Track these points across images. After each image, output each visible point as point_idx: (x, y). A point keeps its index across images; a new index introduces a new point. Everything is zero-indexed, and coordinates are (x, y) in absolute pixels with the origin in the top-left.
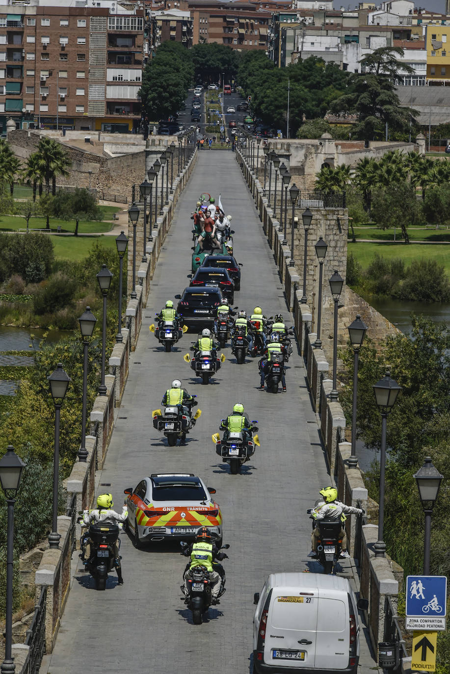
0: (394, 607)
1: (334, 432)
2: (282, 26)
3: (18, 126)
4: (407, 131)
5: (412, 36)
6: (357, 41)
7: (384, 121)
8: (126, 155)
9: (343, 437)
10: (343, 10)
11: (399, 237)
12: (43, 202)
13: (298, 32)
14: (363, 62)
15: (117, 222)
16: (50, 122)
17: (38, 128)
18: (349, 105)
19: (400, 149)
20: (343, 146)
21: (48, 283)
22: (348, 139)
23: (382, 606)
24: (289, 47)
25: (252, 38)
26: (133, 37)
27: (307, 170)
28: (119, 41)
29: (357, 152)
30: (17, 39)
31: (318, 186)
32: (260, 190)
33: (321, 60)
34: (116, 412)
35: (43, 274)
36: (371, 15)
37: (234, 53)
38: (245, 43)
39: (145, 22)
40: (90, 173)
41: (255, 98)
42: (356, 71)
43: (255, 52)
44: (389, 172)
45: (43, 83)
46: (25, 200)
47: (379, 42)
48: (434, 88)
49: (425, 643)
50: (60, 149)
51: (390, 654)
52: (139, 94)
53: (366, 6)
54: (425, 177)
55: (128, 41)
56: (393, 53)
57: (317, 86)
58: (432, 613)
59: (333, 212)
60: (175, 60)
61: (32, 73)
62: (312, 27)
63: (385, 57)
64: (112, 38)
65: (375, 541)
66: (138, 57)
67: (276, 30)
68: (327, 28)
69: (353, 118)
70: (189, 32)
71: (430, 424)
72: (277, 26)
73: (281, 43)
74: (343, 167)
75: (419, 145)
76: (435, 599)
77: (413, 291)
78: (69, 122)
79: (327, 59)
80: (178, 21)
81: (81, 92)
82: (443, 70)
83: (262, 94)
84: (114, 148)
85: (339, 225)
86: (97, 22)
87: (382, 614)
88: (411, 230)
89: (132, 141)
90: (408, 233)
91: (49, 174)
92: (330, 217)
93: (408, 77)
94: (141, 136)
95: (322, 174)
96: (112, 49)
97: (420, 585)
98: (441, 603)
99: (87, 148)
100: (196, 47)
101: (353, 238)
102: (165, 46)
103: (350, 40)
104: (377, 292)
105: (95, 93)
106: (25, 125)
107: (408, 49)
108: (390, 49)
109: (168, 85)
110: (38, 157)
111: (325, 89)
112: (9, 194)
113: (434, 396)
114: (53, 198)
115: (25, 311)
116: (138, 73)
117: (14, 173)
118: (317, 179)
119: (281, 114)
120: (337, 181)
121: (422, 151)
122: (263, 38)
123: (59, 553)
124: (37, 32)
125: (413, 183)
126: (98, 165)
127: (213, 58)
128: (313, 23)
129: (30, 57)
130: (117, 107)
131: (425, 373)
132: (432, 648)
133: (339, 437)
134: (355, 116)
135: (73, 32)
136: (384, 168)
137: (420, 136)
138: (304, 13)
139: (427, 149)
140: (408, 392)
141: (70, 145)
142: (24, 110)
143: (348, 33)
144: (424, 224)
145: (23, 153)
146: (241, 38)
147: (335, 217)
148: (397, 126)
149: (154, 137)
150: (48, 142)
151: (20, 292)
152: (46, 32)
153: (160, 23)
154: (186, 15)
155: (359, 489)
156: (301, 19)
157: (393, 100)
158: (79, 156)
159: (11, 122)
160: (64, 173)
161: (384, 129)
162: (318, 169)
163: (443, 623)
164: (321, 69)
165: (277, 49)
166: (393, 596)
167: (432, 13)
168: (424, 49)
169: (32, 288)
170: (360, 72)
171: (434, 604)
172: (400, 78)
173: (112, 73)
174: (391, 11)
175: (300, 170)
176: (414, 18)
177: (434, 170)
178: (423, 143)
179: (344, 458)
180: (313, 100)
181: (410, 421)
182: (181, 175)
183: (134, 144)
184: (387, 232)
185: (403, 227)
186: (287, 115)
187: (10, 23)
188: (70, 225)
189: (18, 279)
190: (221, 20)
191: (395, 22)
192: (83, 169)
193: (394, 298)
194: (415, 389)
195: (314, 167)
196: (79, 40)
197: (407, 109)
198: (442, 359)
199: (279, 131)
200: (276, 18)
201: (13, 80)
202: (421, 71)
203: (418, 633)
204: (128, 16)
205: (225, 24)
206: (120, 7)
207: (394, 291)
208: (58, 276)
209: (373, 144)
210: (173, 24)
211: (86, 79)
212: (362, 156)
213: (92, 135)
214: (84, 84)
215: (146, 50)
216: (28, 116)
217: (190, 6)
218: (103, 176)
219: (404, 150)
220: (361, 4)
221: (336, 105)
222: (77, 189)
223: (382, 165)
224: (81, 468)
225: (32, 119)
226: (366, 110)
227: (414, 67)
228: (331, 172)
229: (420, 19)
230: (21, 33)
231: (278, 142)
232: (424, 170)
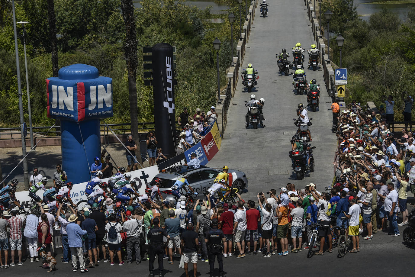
0: (333, 78)
1: (315, 28)
9: (318, 29)
23: (330, 78)
34: (251, 26)
49: (341, 89)
51: (332, 92)
58: (343, 79)
65: (327, 59)
71: (346, 24)
76: (344, 75)
87: (330, 81)
97: (339, 71)
98: (345, 76)
113: (347, 16)
123: (234, 68)
131: (344, 9)
132: (343, 90)
133: (317, 29)
140: (339, 15)
155: (323, 44)
163: (346, 82)
166: (333, 75)
171: (343, 77)
179: (318, 36)
181: (340, 24)
194: (341, 14)
198: (349, 5)
203: (339, 85)
224: (240, 43)
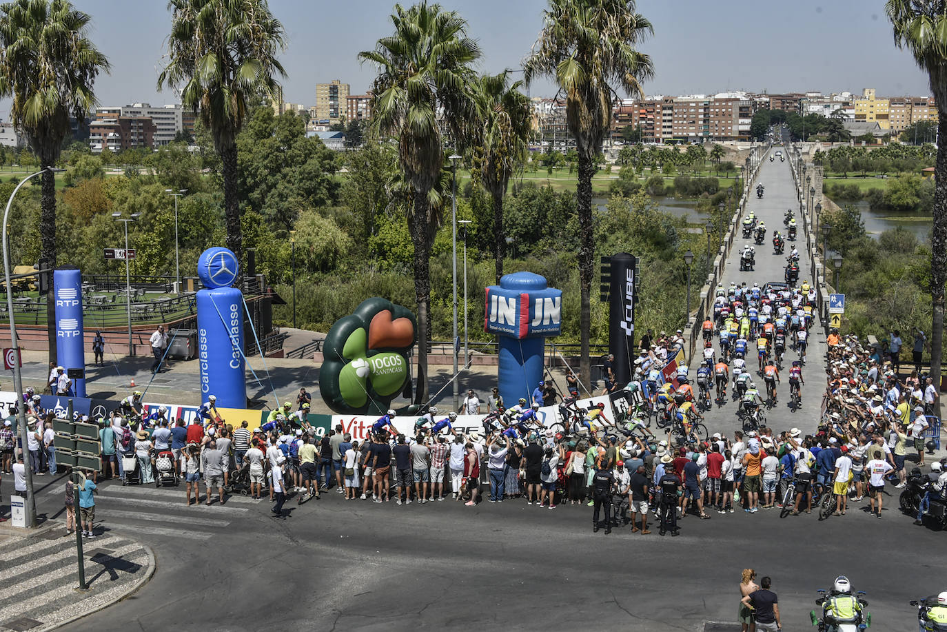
0: (827, 305)
1: (811, 244)
3: (707, 140)
4: (847, 138)
5: (850, 104)
6: (829, 107)
7: (839, 135)
8: (745, 149)
10: (824, 96)
11: (843, 176)
12: (716, 167)
13: (808, 104)
14: (832, 114)
16: (718, 138)
17: (714, 141)
18: (825, 130)
19: (844, 145)
20: (824, 144)
21: (717, 194)
22: (826, 142)
23: (824, 305)
24: (805, 110)
25: (792, 107)
26: (748, 108)
27: (810, 153)
28: (743, 110)
29: (828, 146)
30: (707, 110)
31: (814, 158)
32: (791, 160)
33: (816, 114)
34: (734, 238)
35: (715, 191)
36: (834, 97)
37: (785, 112)
38: (789, 109)
39: (753, 103)
40: (732, 156)
41: (792, 128)
43: (793, 112)
44: (840, 153)
45: (716, 125)
46: (710, 166)
47: (837, 107)
48: (857, 123)
49: (836, 318)
50: (722, 148)
51: (825, 321)
52: (750, 128)
53: (833, 94)
54: (853, 154)
55: (746, 109)
56: (842, 111)
57: (815, 123)
58: (839, 307)
59: (818, 168)
60: (763, 115)
61: (712, 122)
62: (813, 102)
63: (839, 112)
64: (741, 109)
65: (822, 282)
66: (750, 115)
68: (818, 102)
69: (827, 134)
70: (769, 105)
71: (851, 242)
72: (801, 103)
73: (802, 108)
74: (823, 152)
75: (851, 143)
76: (840, 302)
77: (848, 195)
78: (725, 138)
79: (818, 113)
80: (765, 102)
81: (730, 128)
82: (861, 116)
83: (794, 127)
84: (741, 147)
85: (820, 172)
86: (735, 103)
87: (824, 308)
88: (848, 173)
89: (747, 144)
91: (718, 157)
92: (816, 169)
93: (848, 119)
94: (750, 142)
95: (816, 154)
96: (741, 112)
97: (835, 297)
98: (842, 303)
99: (732, 148)
100: (771, 111)
101: (826, 176)
102: (760, 111)
103: (827, 106)
104: (835, 196)
105: (735, 128)
106: (710, 140)
107: (848, 109)
108: (841, 109)
109: (761, 124)
110: (714, 151)
111: (817, 124)
112: (704, 164)
113: (852, 232)
114: (719, 165)
115: (708, 204)
116: (750, 120)
117: (705, 157)
118: (814, 156)
119: (801, 133)
120: (821, 157)
121: (853, 145)
122: (796, 107)
124: (715, 107)
125: (849, 157)
126: (735, 153)
127: (778, 114)
129: (712, 116)
130: (743, 133)
131: (849, 224)
132: (838, 319)
133: (813, 246)
135: (727, 107)
136: (838, 152)
137: (852, 140)
138: (810, 98)
140: (843, 231)
141: (725, 146)
142: (710, 135)
143: (826, 104)
144: (853, 171)
145: (709, 150)
146: (788, 107)
148: (843, 137)
149: (755, 143)
150: (718, 145)
151: (707, 198)
152: (717, 107)
153: (758, 103)
154: (768, 99)
155: (818, 264)
156: (809, 100)
157: (842, 127)
158: (729, 150)
159: (705, 139)
160: (723, 156)
161: (839, 138)
163: (843, 311)
164: (816, 117)
165: (800, 110)
166: (827, 301)
167: (857, 96)
168: (854, 109)
169: (712, 196)
170: (830, 118)
171: (840, 304)
172: (845, 120)
173: (741, 121)
174: (842, 96)
175: (808, 153)
176: (850, 98)
177: (856, 152)
178: (853, 142)
179: (814, 253)
180: (813, 128)
181: (843, 241)
183: (748, 146)
184: (839, 174)
185: (845, 172)
186: (804, 134)
187: (705, 105)
188: (725, 174)
189: (706, 193)
190: (780, 101)
191: (843, 100)
192: (730, 155)
193: (841, 198)
194: (846, 230)
195: (813, 152)
196: (729, 110)
197: (847, 130)
198: (856, 219)
199: (800, 140)
200: (800, 100)
201: (706, 124)
202: (852, 117)
203: (833, 314)
204: (747, 101)
205: (782, 102)
206: (744, 98)
207: (841, 195)
209: (834, 143)
210: (763, 103)
211: (731, 123)
212: (830, 148)
213: (734, 142)
214: (731, 125)
215: (753, 112)
216: (711, 137)
217: (769, 96)
218: (737, 157)
219: (846, 145)
221: (821, 130)
222: (728, 162)
224: (719, 257)
226: (832, 131)
227: (850, 115)
228: (819, 154)
229: (853, 98)
230: (709, 108)
231: (798, 144)
232: (853, 152)
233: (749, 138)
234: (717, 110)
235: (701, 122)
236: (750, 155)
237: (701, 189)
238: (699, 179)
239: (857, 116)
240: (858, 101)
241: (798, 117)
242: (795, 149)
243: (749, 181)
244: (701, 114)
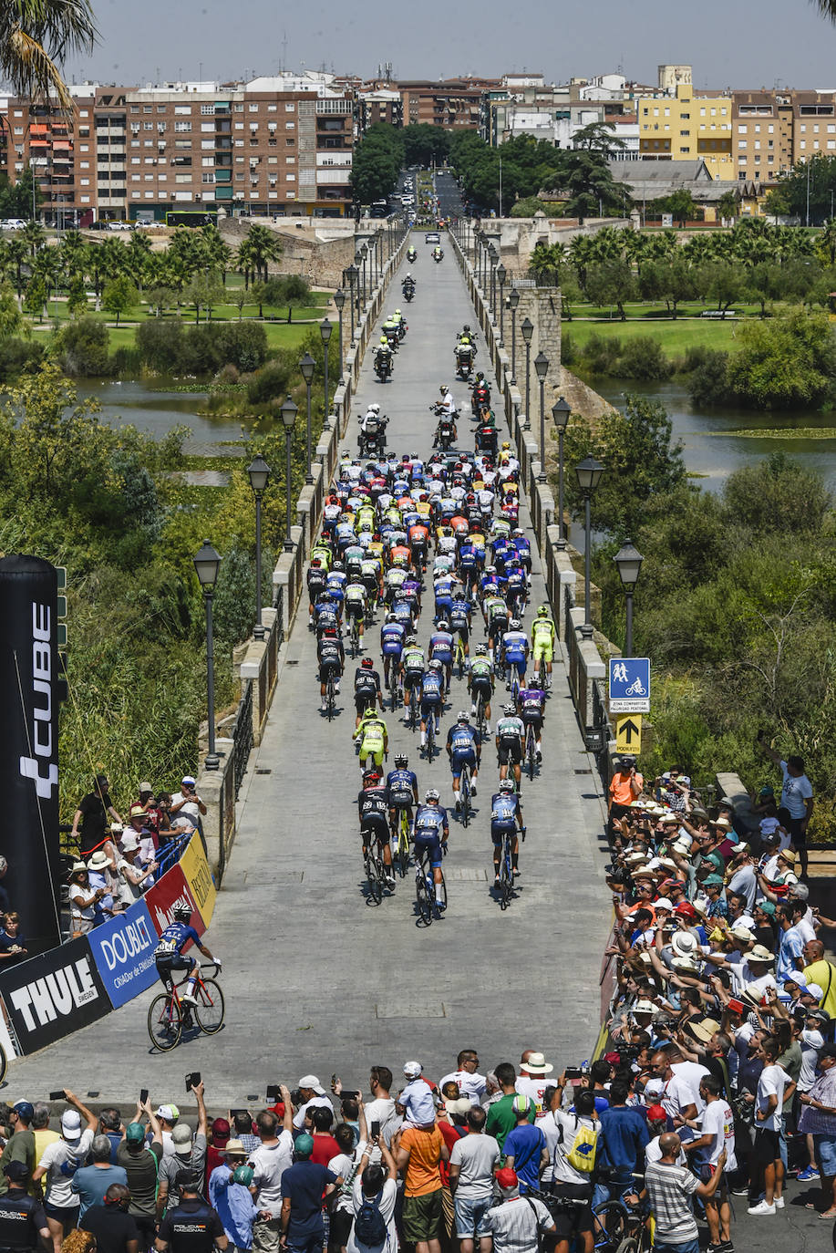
1: (543, 516)
2: (492, 104)
3: (229, 214)
4: (621, 207)
5: (624, 110)
6: (569, 117)
7: (598, 197)
8: (339, 240)
9: (552, 520)
10: (553, 86)
11: (615, 315)
12: (255, 291)
13: (508, 109)
14: (576, 139)
15: (330, 308)
16: (260, 209)
17: (249, 215)
18: (561, 183)
19: (614, 226)
20: (556, 223)
21: (261, 372)
22: (562, 216)
23: (590, 690)
24: (500, 125)
25: (464, 117)
26: (341, 120)
27: (521, 250)
28: (329, 125)
29: (570, 229)
30: (225, 126)
31: (532, 265)
32: (471, 271)
33: (532, 138)
35: (256, 363)
36: (582, 90)
37: (445, 133)
38: (457, 122)
39: (354, 105)
40: (302, 259)
41: (468, 178)
42: (569, 147)
43: (467, 132)
44: (603, 248)
45: (253, 170)
46: (237, 289)
47: (591, 117)
48: (646, 162)
49: (629, 727)
50: (271, 236)
51: (596, 737)
52: (350, 177)
53: (577, 81)
54: (640, 253)
55: (337, 125)
56: (604, 128)
57: (531, 164)
58: (636, 695)
59: (545, 291)
60: (385, 141)
61: (242, 160)
62: (523, 104)
63: (597, 133)
64: (321, 122)
65: (582, 624)
66: (348, 140)
67: (487, 108)
68: (538, 105)
69: (566, 195)
70: (400, 113)
72: (488, 105)
73: (492, 121)
74: (557, 245)
75: (634, 221)
76: (639, 681)
77: (631, 369)
78: (280, 208)
79: (539, 136)
80: (387, 103)
81: (290, 178)
82: (656, 144)
83: (473, 174)
84: (326, 234)
85: (552, 304)
86: (305, 106)
87: (590, 697)
88: (628, 306)
89: (344, 226)
90: (625, 310)
91: (261, 262)
92: (543, 296)
93: (621, 152)
94: (353, 220)
95: (536, 253)
96: (322, 133)
98: (644, 685)
99: (299, 234)
100: (407, 128)
101: (567, 316)
102: (375, 128)
103: (562, 116)
104: (594, 372)
105: (306, 178)
106: (236, 212)
107: (620, 123)
108: (602, 124)
109: (379, 168)
110: (248, 246)
111: (538, 167)
112: (221, 283)
113: (650, 475)
114: (265, 286)
115: (239, 401)
116: (348, 156)
117: (225, 262)
118: (531, 258)
119: (494, 193)
120: (552, 260)
121: (637, 226)
122: (474, 117)
124: (246, 118)
125: (628, 260)
126: (310, 251)
127: (425, 138)
128: (524, 100)
129: (239, 144)
130: (328, 192)
131: (640, 452)
132: (636, 731)
133: (547, 519)
134: (568, 193)
136: (599, 245)
137: (635, 211)
138: (514, 91)
139: (642, 224)
141: (281, 232)
142: (234, 198)
143: (559, 109)
144: (641, 301)
145: (234, 241)
146: (452, 117)
147: (548, 297)
148: (610, 203)
149: (365, 221)
150: (258, 229)
151: (234, 382)
152: (254, 118)
153: (369, 105)
154: (396, 95)
155: (567, 571)
156: (512, 96)
157: (606, 176)
158: (292, 242)
159: (222, 210)
160: (275, 259)
161: (598, 206)
162: (532, 248)
163: (647, 706)
164: (533, 146)
165: (488, 127)
166: (601, 679)
167: (644, 87)
168: (637, 123)
169: (247, 377)
170: (572, 148)
172: (613, 153)
173: (322, 157)
174: (603, 86)
175: (514, 250)
176: (625, 92)
177: (648, 247)
178: (637, 218)
179: (552, 541)
180: (526, 178)
181: (626, 501)
182: (392, 258)
183: (346, 229)
184: (603, 310)
185: (619, 304)
186: (500, 195)
187: (218, 110)
188: (284, 313)
189: (232, 368)
190: (431, 100)
191: (606, 97)
192: (295, 255)
193: (611, 376)
194: (631, 469)
195: (528, 247)
196: (288, 125)
197: (620, 184)
199: (492, 211)
200: (487, 96)
201: (222, 167)
202: (633, 145)
203: (621, 716)
204: (337, 99)
205: (435, 104)
206: (328, 91)
207: (610, 370)
208: (272, 365)
209: (587, 221)
210: (383, 106)
211: (296, 164)
212: (576, 233)
213: (304, 221)
214: (294, 169)
215: (356, 133)
216: (239, 203)
217: (400, 87)
218: (315, 262)
219: (619, 226)
220: (573, 79)
221: (548, 182)
222: (289, 276)
223: (596, 242)
225: (242, 207)
226: (579, 187)
227: (626, 141)
228: (545, 250)
229: (632, 93)
230: (229, 120)
232: (639, 246)
233: (347, 206)
234: (254, 127)
235: (209, 163)
236: (358, 258)
237: (217, 357)
238: (210, 328)
239: (647, 144)
240: (647, 102)
241: (483, 146)
242: (482, 237)
243: (358, 332)
244: (206, 137)
